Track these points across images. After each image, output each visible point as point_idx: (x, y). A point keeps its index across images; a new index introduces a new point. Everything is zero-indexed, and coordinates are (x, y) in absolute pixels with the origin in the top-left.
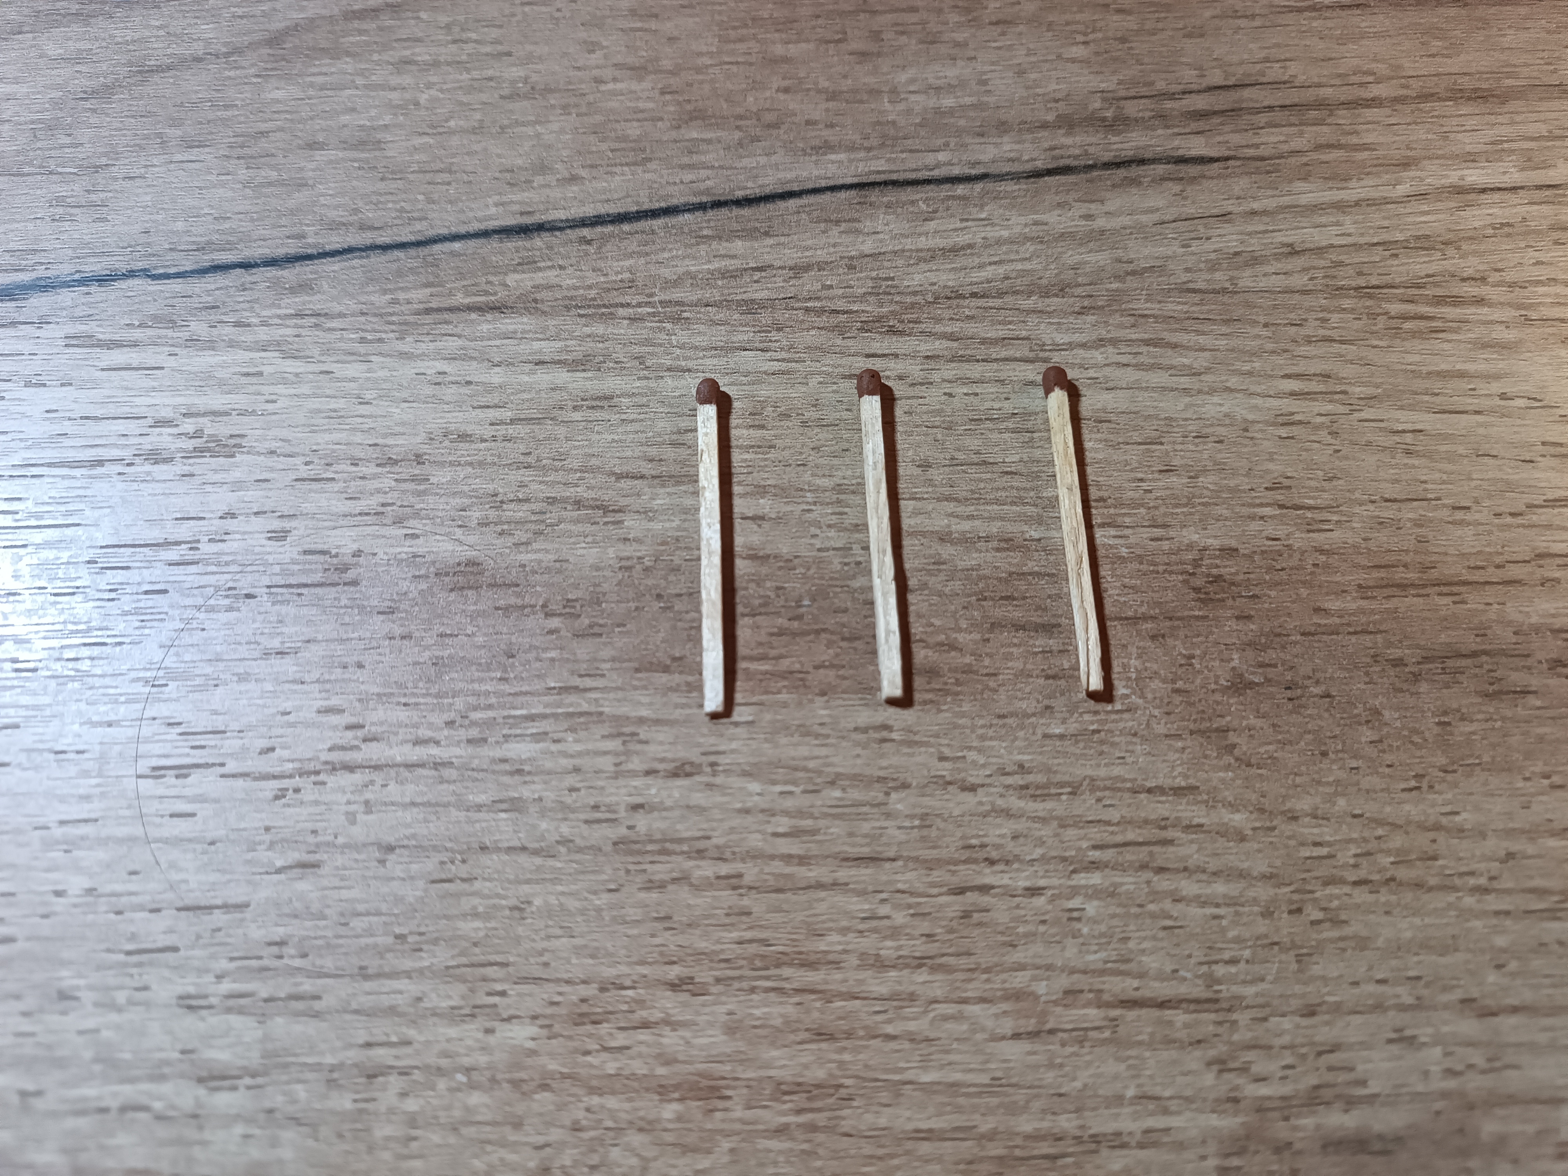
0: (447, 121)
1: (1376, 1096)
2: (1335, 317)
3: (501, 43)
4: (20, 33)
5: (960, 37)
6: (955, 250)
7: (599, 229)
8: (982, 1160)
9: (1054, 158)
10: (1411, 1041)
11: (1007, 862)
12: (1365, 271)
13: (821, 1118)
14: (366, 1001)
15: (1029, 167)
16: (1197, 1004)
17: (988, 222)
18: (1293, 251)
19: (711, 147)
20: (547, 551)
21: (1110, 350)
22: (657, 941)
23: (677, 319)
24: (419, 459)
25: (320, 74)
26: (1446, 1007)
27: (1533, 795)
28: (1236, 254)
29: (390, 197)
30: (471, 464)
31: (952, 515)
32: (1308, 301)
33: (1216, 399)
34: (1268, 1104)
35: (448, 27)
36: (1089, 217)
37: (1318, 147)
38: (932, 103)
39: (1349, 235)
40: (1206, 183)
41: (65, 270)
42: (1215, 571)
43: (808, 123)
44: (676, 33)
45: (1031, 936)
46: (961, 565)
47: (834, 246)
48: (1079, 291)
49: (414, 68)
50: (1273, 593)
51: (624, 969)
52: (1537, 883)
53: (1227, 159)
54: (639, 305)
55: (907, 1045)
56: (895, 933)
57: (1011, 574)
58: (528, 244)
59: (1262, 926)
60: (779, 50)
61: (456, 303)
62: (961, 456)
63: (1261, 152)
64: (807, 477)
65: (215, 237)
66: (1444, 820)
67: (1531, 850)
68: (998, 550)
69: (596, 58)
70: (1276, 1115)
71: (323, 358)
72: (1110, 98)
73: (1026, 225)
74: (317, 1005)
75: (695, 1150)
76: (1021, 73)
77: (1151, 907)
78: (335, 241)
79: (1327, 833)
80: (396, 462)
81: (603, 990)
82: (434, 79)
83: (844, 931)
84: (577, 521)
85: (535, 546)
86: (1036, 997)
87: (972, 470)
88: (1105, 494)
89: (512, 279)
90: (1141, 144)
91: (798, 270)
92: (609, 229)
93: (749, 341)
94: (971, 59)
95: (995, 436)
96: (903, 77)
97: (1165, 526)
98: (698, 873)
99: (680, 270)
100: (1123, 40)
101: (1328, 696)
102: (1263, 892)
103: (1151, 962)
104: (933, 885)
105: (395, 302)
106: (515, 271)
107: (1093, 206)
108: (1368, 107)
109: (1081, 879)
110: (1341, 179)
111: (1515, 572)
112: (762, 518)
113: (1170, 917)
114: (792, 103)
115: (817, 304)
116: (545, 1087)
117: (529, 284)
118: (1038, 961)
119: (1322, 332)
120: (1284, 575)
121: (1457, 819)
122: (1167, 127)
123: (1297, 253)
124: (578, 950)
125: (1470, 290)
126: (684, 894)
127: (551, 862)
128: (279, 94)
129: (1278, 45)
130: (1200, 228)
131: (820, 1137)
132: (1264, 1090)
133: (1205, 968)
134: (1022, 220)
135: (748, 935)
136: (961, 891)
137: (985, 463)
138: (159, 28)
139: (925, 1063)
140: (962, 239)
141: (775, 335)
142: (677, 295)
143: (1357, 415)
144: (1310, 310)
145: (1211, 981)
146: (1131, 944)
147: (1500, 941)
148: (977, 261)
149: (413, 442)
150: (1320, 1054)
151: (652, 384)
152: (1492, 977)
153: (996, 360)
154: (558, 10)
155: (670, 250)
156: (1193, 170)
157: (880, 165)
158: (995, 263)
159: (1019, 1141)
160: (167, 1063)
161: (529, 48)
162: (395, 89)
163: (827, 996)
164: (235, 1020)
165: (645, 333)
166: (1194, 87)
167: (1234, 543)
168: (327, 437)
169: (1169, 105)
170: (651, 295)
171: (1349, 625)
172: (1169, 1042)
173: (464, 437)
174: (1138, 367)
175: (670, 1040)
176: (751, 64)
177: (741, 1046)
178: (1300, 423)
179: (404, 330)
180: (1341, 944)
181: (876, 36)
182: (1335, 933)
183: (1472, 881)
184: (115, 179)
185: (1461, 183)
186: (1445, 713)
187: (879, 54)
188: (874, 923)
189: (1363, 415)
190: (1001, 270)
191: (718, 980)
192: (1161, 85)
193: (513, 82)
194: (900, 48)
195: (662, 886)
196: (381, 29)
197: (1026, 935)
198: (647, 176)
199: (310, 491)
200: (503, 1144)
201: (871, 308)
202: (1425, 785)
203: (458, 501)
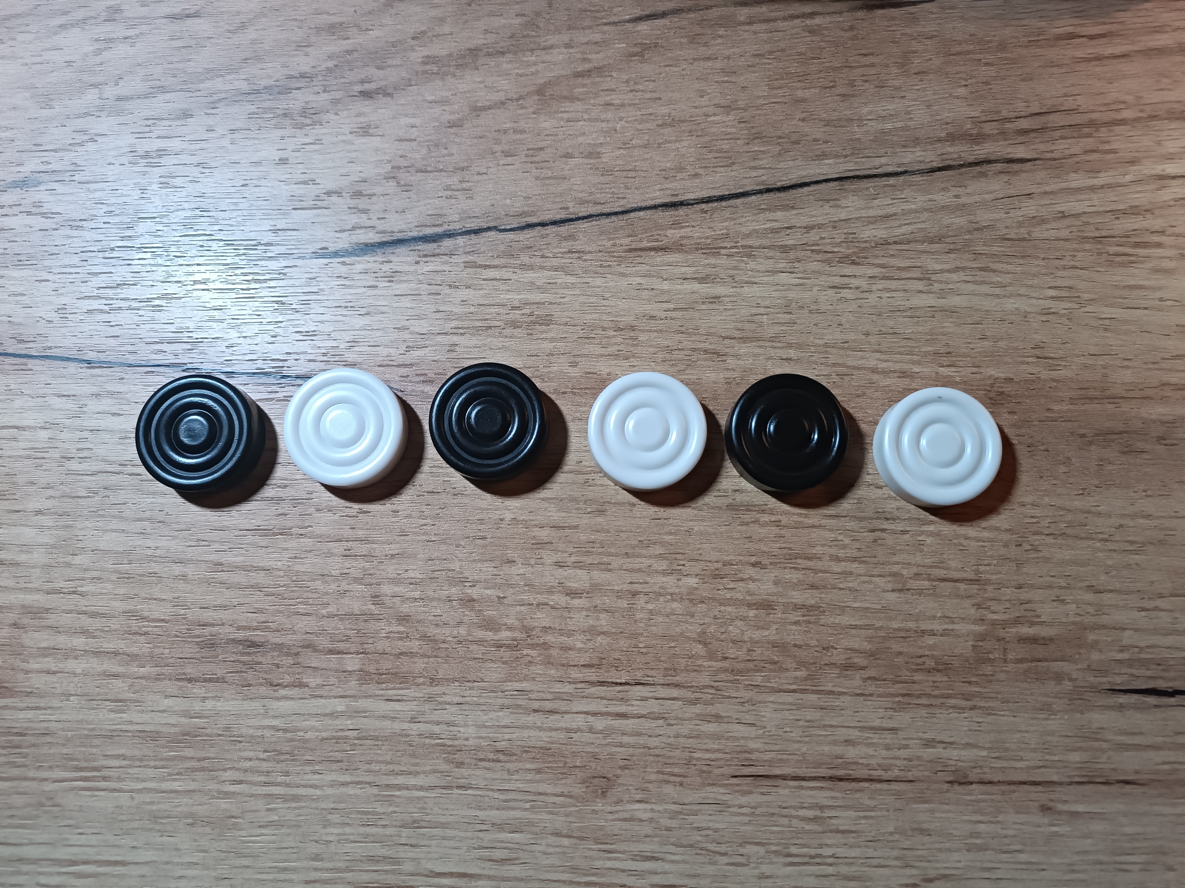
0: (631, 140)
1: (1045, 622)
2: (1079, 254)
3: (655, 92)
4: (411, 85)
5: (896, 83)
6: (887, 217)
7: (710, 205)
8: (876, 637)
9: (943, 160)
10: (1063, 601)
11: (894, 520)
12: (1100, 227)
13: (812, 619)
14: (630, 566)
15: (929, 166)
16: (971, 581)
17: (905, 200)
18: (1063, 216)
19: (764, 156)
20: (693, 374)
21: (961, 273)
22: (746, 546)
23: (749, 256)
24: (632, 328)
25: (565, 112)
26: (1080, 588)
27: (1137, 499)
28: (1034, 217)
29: (608, 186)
30: (656, 331)
31: (878, 359)
32: (1068, 245)
33: (1012, 301)
34: (997, 622)
35: (627, 81)
36: (957, 196)
37: (1087, 152)
38: (880, 126)
39: (1095, 206)
40: (1024, 175)
41: (457, 226)
42: (1001, 390)
43: (815, 140)
44: (745, 85)
45: (902, 551)
46: (882, 384)
47: (826, 215)
48: (949, 240)
49: (612, 108)
50: (1028, 401)
51: (733, 557)
52: (1130, 538)
53: (1035, 160)
54: (731, 248)
55: (848, 592)
56: (844, 547)
57: (904, 389)
58: (676, 213)
59: (1003, 551)
60: (800, 94)
61: (644, 246)
62: (884, 330)
63: (1055, 155)
64: (812, 339)
65: (526, 209)
66: (1093, 509)
67: (1131, 523)
68: (899, 377)
69: (704, 101)
70: (999, 626)
71: (584, 275)
72: (977, 122)
73: (925, 201)
74: (610, 567)
75: (762, 628)
76: (929, 106)
77: (955, 541)
78: (584, 211)
79: (1037, 512)
80: (622, 330)
81: (724, 565)
82: (623, 115)
83: (823, 545)
84: (706, 360)
85: (688, 372)
86: (903, 576)
87: (889, 336)
88: (951, 350)
89: (670, 232)
90: (990, 151)
91: (809, 228)
92: (715, 204)
93: (784, 268)
94: (903, 97)
95: (901, 320)
96: (865, 110)
97: (978, 367)
98: (762, 519)
99: (751, 228)
100: (987, 83)
101: (1047, 450)
102: (1005, 537)
103: (953, 564)
104: (862, 528)
105: (614, 245)
106: (670, 228)
107: (960, 189)
108: (1118, 125)
109: (925, 528)
110: (1095, 172)
111: (1148, 392)
112: (790, 359)
113: (963, 546)
114: (806, 128)
115: (818, 248)
116: (703, 602)
117: (679, 235)
118: (904, 561)
119: (1072, 263)
120: (1034, 392)
121: (1099, 508)
122: (1005, 140)
123: (1066, 217)
124: (714, 549)
125: (1156, 238)
126: (756, 527)
127: (701, 513)
128: (546, 125)
129: (1073, 85)
130: (1016, 202)
131: (811, 626)
132: (995, 617)
133: (976, 567)
134: (923, 198)
135: (784, 545)
136: (873, 531)
137: (895, 333)
138: (480, 82)
139: (855, 600)
140: (892, 210)
141: (796, 265)
142: (749, 242)
143: (1083, 309)
144: (1068, 250)
145: (977, 572)
146: (944, 556)
147: (1110, 562)
148: (898, 222)
149: (629, 319)
150: (1022, 604)
151: (738, 290)
152: (1103, 577)
153: (904, 279)
154: (683, 70)
155: (746, 217)
156: (1016, 167)
157: (851, 166)
158: (907, 224)
159: (891, 631)
160: (553, 587)
161: (670, 95)
162: (604, 121)
163: (816, 571)
164: (579, 572)
165: (734, 263)
166: (1023, 114)
167: (1012, 376)
168: (590, 316)
169: (1008, 125)
170: (737, 242)
171: (1062, 417)
172: (957, 596)
173: (652, 317)
174: (975, 282)
175: (752, 586)
176: (785, 103)
177: (780, 589)
178: (1054, 313)
179: (621, 260)
180: (1037, 560)
181: (852, 84)
182: (1035, 555)
183: (1101, 536)
184: (473, 174)
185: (1162, 173)
186: (1101, 460)
187: (853, 96)
188: (836, 543)
189: (1086, 310)
190: (910, 228)
191: (771, 563)
192: (1005, 113)
193: (664, 116)
194: (865, 91)
195: (747, 524)
196: (593, 83)
197: (900, 550)
198: (733, 173)
199: (585, 343)
200: (686, 622)
201: (843, 250)
202: (1086, 493)
203: (652, 350)
